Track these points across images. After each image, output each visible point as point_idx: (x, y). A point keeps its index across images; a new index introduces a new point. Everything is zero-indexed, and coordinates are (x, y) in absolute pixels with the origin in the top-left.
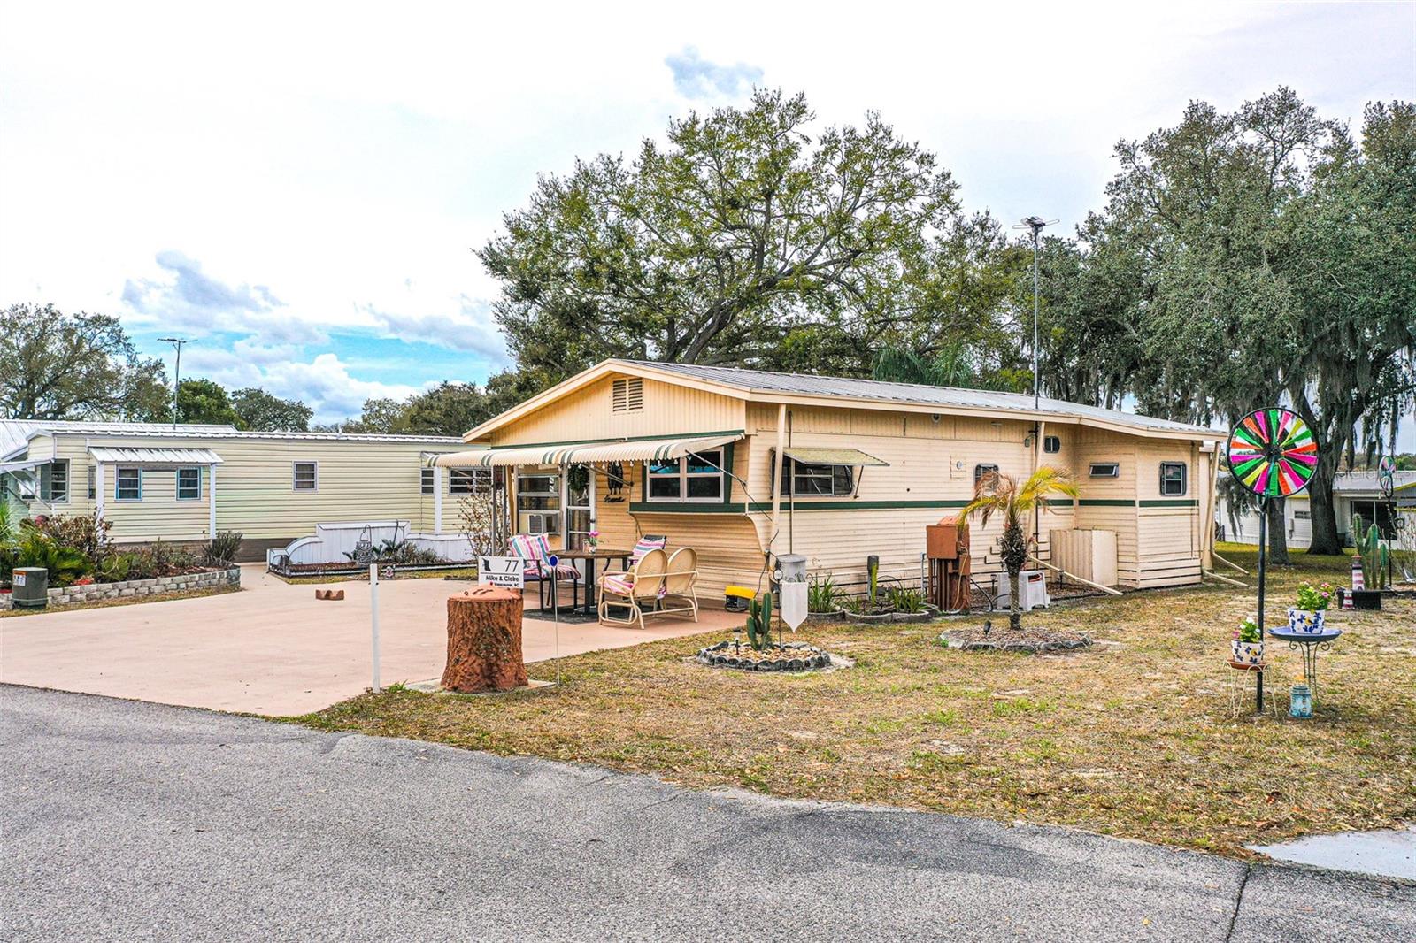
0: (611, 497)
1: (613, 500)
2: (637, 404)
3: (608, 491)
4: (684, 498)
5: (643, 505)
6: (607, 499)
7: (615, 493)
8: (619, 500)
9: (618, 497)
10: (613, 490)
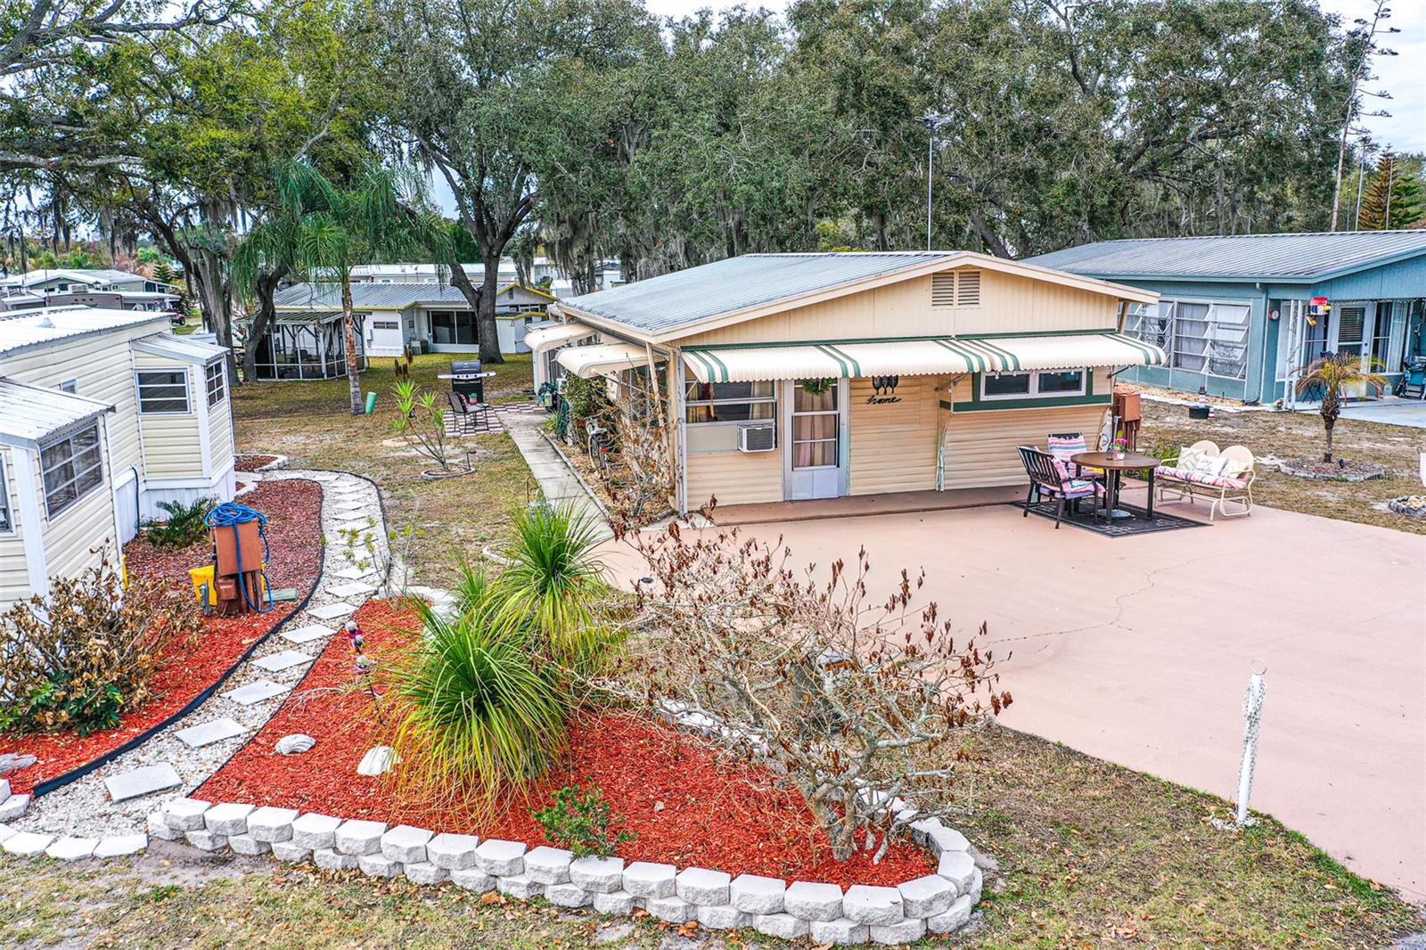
0: (878, 398)
2: (970, 300)
3: (874, 391)
4: (1033, 394)
5: (976, 404)
6: (871, 400)
7: (885, 393)
8: (893, 400)
9: (891, 397)
10: (882, 390)
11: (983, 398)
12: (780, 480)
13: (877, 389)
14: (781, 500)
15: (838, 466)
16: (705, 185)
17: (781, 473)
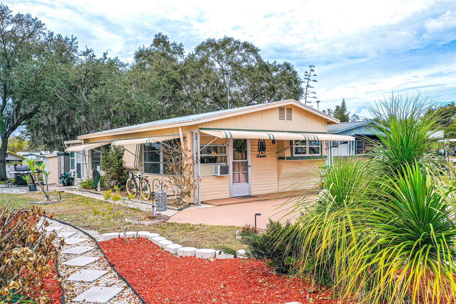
0: (260, 155)
1: (261, 157)
2: (290, 118)
3: (258, 153)
4: (308, 155)
5: (292, 158)
6: (258, 156)
7: (262, 153)
8: (264, 156)
9: (264, 155)
10: (261, 152)
11: (294, 155)
12: (228, 189)
13: (259, 151)
14: (229, 197)
15: (248, 183)
16: (123, 102)
17: (229, 186)
